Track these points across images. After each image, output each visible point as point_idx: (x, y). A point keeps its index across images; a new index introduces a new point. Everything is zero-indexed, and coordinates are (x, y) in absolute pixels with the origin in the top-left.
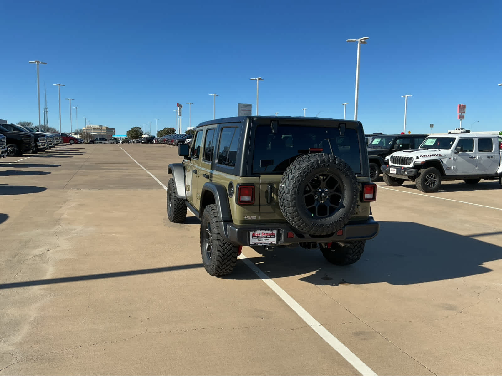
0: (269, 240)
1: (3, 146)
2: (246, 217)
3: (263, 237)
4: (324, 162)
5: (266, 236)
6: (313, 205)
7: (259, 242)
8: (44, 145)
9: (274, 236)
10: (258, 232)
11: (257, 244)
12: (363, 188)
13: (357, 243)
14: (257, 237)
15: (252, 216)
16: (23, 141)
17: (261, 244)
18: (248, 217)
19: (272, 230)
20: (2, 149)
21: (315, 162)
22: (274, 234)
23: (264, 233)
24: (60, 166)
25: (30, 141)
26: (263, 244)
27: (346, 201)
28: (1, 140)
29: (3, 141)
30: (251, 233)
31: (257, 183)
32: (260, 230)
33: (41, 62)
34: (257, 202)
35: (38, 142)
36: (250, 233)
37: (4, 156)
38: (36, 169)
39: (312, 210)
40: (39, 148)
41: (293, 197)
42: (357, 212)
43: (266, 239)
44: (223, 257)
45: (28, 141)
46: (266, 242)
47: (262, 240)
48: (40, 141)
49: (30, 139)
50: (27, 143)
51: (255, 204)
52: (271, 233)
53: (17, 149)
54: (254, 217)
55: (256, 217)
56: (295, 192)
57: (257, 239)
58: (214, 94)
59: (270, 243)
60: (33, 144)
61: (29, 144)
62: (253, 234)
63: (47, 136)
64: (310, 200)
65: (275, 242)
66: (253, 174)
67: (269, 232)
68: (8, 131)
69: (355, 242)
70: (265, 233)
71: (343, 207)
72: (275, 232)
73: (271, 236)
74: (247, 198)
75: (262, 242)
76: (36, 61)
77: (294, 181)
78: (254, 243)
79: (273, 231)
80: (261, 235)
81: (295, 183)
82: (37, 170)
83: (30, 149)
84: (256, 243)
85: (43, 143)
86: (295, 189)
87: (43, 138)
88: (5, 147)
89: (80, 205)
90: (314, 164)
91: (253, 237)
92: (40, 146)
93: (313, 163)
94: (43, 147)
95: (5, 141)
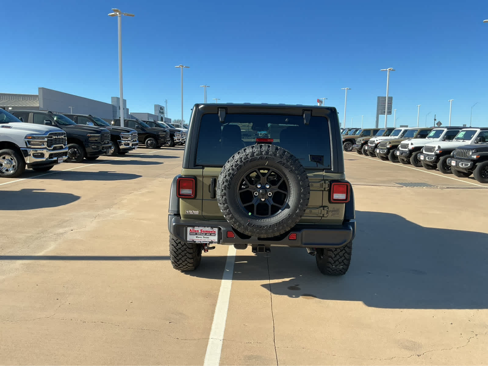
0: (209, 238)
1: (134, 139)
2: (187, 212)
3: (202, 234)
4: (261, 154)
5: (206, 234)
6: (250, 203)
7: (198, 239)
8: (179, 139)
9: (214, 235)
10: (196, 229)
11: (196, 241)
12: (330, 186)
13: (339, 250)
14: (195, 234)
15: (194, 211)
16: (159, 135)
17: (200, 242)
18: (191, 212)
19: (212, 228)
20: (133, 142)
21: (250, 154)
22: (215, 231)
23: (203, 230)
24: (179, 157)
25: (165, 136)
26: (202, 242)
27: (291, 200)
28: (132, 134)
29: (134, 135)
30: (189, 229)
31: (199, 176)
32: (199, 226)
33: (185, 66)
34: (199, 196)
35: (175, 136)
36: (187, 229)
37: (135, 148)
38: (154, 159)
39: (250, 208)
40: (175, 142)
41: (223, 193)
42: (323, 215)
43: (205, 237)
44: (177, 251)
45: (164, 135)
46: (205, 240)
47: (201, 237)
48: (176, 136)
49: (165, 134)
50: (162, 138)
51: (197, 198)
52: (211, 230)
53: (155, 143)
54: (197, 212)
55: (198, 212)
56: (225, 187)
57: (195, 236)
58: (346, 88)
59: (210, 241)
60: (169, 138)
61: (164, 138)
62: (191, 230)
63: (183, 132)
64: (247, 196)
65: (216, 241)
66: (196, 166)
67: (209, 229)
68: (149, 127)
69: (336, 249)
70: (205, 230)
71: (288, 207)
72: (216, 230)
73: (211, 234)
74: (186, 191)
75: (201, 240)
76: (181, 66)
77: (225, 175)
78: (191, 240)
79: (214, 229)
80: (200, 232)
81: (225, 177)
82: (156, 160)
83: (165, 143)
84: (194, 240)
85: (179, 138)
86: (225, 184)
87: (179, 133)
88: (136, 140)
89: (148, 192)
90: (249, 156)
91: (191, 234)
92: (176, 140)
93: (247, 155)
94: (179, 141)
95: (136, 135)
